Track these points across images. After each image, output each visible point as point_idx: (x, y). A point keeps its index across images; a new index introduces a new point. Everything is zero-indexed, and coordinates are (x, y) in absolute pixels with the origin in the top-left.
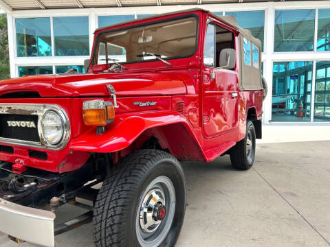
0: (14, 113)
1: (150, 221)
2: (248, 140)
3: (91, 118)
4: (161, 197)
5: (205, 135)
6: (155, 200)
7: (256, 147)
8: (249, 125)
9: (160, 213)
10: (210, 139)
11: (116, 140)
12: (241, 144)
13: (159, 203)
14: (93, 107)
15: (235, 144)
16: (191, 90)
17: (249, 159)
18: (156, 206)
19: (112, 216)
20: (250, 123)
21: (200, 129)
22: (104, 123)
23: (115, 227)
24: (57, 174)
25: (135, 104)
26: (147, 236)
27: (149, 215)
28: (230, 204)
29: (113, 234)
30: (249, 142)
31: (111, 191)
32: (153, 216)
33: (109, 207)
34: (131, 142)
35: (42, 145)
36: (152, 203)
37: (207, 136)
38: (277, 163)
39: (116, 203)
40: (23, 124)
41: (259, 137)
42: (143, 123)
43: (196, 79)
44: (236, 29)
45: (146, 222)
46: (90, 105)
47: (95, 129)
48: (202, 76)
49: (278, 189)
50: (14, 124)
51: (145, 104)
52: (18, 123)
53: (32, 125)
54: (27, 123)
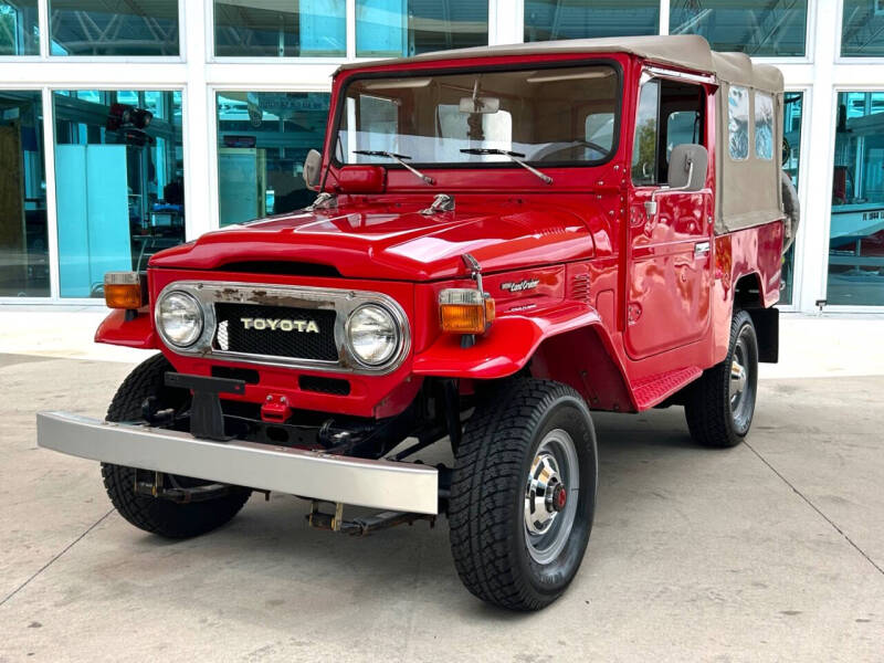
0: (272, 303)
1: (541, 512)
2: (735, 364)
3: (456, 320)
4: (552, 467)
5: (631, 351)
6: (547, 475)
7: (760, 388)
8: (740, 322)
9: (558, 497)
10: (642, 361)
12: (716, 376)
13: (554, 480)
14: (459, 301)
15: (700, 373)
17: (738, 417)
18: (549, 484)
20: (744, 317)
21: (620, 336)
23: (497, 513)
24: (371, 421)
25: (505, 286)
26: (537, 540)
27: (540, 501)
28: (684, 516)
29: (495, 541)
30: (738, 369)
32: (547, 503)
33: (480, 494)
34: (521, 363)
35: (344, 366)
36: (543, 480)
37: (634, 352)
38: (817, 431)
39: (495, 486)
40: (287, 325)
41: (771, 355)
43: (611, 218)
44: (708, 75)
45: (533, 510)
46: (451, 296)
47: (457, 338)
48: (627, 213)
49: (805, 490)
50: (260, 324)
51: (519, 287)
52: (273, 324)
53: (312, 327)
54: (300, 325)
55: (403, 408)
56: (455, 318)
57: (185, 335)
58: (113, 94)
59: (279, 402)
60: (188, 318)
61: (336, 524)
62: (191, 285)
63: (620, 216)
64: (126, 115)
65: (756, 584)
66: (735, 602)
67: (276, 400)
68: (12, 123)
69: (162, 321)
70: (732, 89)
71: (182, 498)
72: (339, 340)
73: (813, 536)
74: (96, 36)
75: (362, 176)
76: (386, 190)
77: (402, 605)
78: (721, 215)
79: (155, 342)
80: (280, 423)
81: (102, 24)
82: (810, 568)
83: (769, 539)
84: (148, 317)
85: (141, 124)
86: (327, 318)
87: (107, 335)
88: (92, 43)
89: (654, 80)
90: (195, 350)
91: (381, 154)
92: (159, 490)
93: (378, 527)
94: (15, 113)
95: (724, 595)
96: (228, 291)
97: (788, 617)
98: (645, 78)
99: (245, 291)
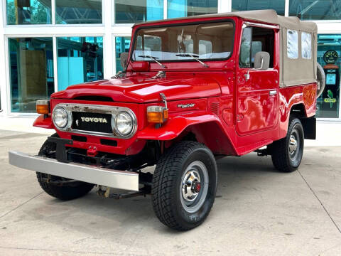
0: (90, 111)
1: (190, 193)
2: (292, 139)
3: (153, 118)
4: (196, 176)
5: (239, 132)
6: (193, 178)
8: (293, 123)
9: (197, 187)
10: (243, 136)
11: (167, 133)
13: (196, 180)
14: (154, 111)
15: (272, 142)
16: (226, 90)
18: (193, 182)
19: (165, 182)
20: (296, 120)
21: (234, 127)
22: (162, 121)
23: (167, 189)
24: (125, 156)
25: (179, 106)
26: (188, 204)
27: (189, 188)
31: (165, 167)
32: (192, 189)
33: (163, 176)
34: (178, 134)
35: (115, 135)
36: (191, 180)
37: (241, 133)
38: (329, 166)
39: (169, 174)
40: (96, 120)
42: (185, 122)
43: (230, 80)
44: (276, 25)
45: (186, 192)
46: (152, 109)
47: (154, 125)
48: (236, 78)
49: (314, 188)
50: (88, 120)
51: (186, 106)
52: (92, 120)
53: (105, 121)
54: (101, 120)
55: (138, 152)
56: (153, 117)
57: (62, 124)
58: (84, 38)
59: (93, 149)
60: (63, 118)
61: (107, 195)
62: (64, 105)
63: (233, 80)
64: (89, 47)
65: (279, 223)
66: (268, 229)
67: (92, 148)
68: (43, 49)
69: (55, 119)
70: (288, 30)
71: (59, 184)
72: (113, 125)
73: (310, 206)
74: (80, 17)
75: (140, 65)
76: (149, 71)
77: (138, 227)
78: (283, 80)
79: (52, 126)
80: (93, 156)
81: (82, 12)
82: (303, 218)
83: (291, 206)
84: (50, 117)
85: (95, 50)
86: (109, 117)
87: (37, 124)
88: (78, 20)
89: (248, 27)
90: (65, 129)
91: (148, 57)
92: (49, 181)
93: (127, 197)
94: (44, 46)
95: (265, 227)
96: (76, 107)
97: (287, 236)
98: (244, 26)
99: (81, 107)
